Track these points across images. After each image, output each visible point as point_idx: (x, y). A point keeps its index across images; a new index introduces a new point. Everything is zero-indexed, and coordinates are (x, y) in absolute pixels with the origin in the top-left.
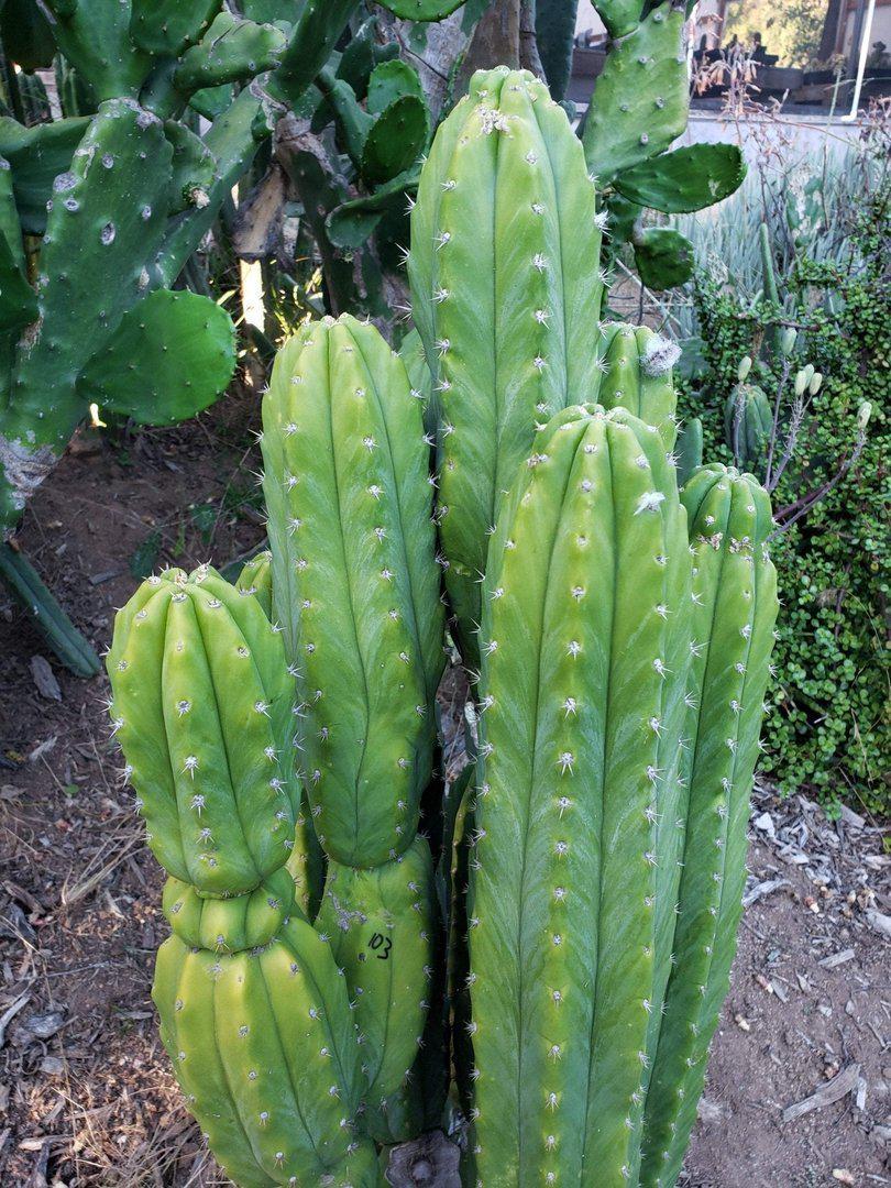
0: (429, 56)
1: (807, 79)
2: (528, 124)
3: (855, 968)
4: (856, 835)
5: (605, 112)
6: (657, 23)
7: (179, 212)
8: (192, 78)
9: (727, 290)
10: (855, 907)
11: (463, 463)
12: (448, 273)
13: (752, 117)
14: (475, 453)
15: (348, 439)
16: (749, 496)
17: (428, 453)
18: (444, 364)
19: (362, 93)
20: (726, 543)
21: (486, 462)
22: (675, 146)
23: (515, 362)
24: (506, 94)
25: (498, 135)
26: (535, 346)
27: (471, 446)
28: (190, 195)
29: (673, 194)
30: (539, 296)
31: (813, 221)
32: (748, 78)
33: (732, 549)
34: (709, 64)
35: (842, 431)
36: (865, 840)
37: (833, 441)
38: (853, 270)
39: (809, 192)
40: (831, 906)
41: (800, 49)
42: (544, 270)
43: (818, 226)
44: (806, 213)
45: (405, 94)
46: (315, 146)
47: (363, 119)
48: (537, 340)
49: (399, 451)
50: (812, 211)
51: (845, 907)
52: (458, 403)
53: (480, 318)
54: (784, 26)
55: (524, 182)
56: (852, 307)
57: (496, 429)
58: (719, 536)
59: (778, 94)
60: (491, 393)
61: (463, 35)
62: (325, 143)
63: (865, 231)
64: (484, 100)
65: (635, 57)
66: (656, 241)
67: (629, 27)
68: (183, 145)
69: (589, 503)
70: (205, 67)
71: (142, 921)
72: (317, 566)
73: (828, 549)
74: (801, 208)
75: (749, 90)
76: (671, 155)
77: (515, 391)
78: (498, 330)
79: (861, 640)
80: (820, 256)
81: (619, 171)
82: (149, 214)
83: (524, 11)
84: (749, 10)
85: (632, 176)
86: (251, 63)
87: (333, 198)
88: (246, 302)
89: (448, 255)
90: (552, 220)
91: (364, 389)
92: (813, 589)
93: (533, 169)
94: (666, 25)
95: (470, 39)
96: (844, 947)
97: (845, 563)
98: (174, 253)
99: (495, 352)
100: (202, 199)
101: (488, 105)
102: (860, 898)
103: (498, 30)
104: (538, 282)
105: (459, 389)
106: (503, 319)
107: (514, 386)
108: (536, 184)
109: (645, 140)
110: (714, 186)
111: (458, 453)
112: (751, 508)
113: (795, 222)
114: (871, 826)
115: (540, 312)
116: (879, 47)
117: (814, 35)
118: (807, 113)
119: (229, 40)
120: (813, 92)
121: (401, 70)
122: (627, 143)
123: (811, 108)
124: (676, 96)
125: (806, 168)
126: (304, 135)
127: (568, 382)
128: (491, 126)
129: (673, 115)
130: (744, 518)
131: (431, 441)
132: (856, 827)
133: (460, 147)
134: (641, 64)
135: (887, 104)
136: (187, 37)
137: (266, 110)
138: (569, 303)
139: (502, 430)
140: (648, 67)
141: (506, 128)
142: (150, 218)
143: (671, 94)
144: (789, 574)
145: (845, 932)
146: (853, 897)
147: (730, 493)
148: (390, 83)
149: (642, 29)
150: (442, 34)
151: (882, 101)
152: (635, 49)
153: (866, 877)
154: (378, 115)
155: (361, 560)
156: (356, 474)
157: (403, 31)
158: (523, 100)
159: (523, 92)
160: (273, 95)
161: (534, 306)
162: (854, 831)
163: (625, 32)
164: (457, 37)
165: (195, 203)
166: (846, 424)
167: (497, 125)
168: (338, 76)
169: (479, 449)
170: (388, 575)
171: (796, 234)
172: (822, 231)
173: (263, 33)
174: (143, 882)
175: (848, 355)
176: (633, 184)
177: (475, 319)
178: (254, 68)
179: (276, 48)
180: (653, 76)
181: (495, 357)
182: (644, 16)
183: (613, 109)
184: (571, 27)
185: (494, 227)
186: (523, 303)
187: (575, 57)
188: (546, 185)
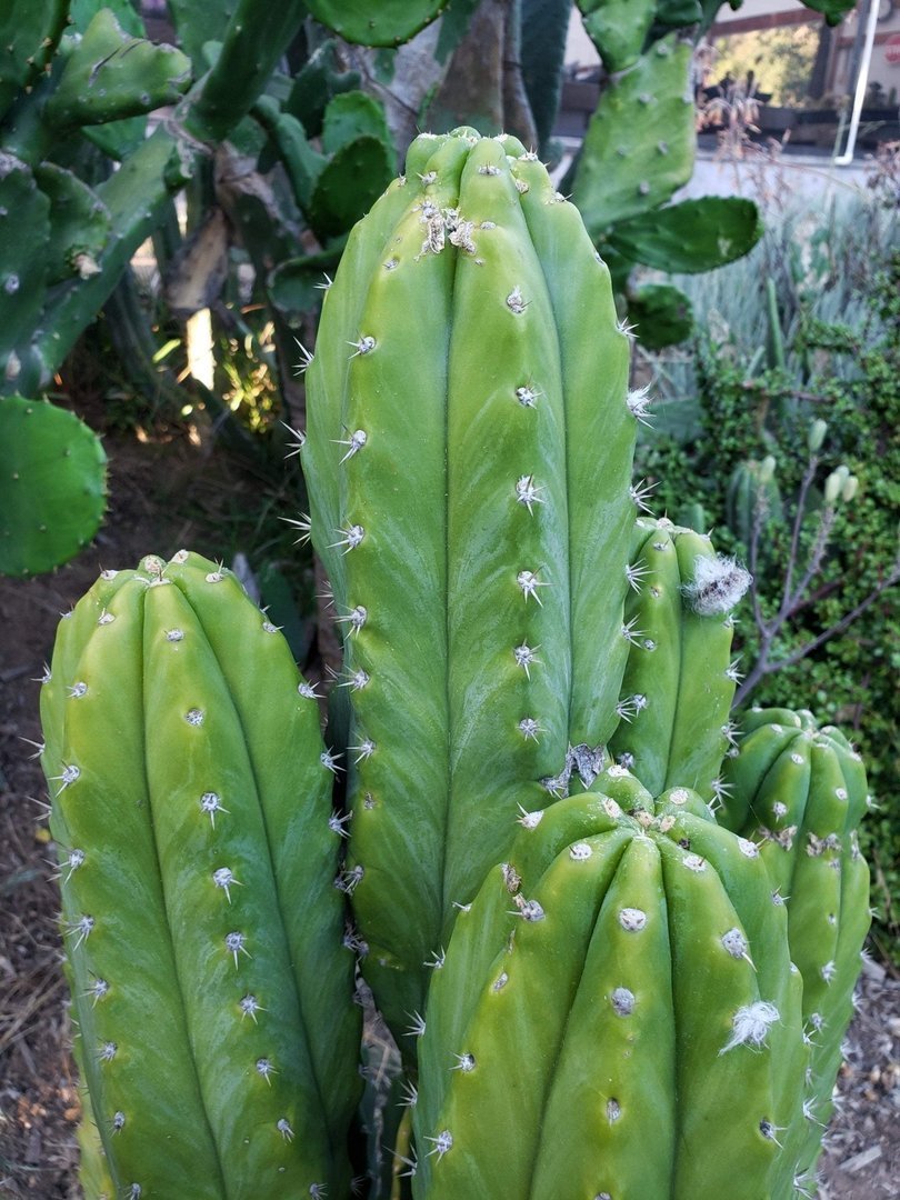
0: (397, 87)
1: (801, 119)
2: (510, 237)
3: (882, 1172)
4: (876, 991)
5: (599, 155)
6: (661, 57)
7: (62, 281)
8: (67, 112)
9: (727, 351)
10: (879, 1087)
11: (389, 801)
12: (361, 499)
13: (750, 158)
14: (412, 789)
15: (175, 793)
16: (837, 771)
17: (329, 783)
18: (357, 646)
19: (314, 128)
20: (802, 840)
21: (431, 802)
22: (677, 199)
23: (481, 651)
24: (471, 180)
25: (454, 256)
26: (518, 630)
27: (404, 778)
28: (73, 262)
29: (676, 251)
30: (525, 549)
31: (819, 275)
32: (748, 118)
33: (810, 850)
34: (706, 101)
35: (859, 519)
36: (887, 997)
37: (850, 530)
38: (870, 335)
39: (815, 243)
40: (852, 1087)
41: (790, 86)
42: (536, 506)
43: (824, 279)
44: (812, 266)
45: (367, 133)
46: (261, 187)
47: (314, 158)
48: (522, 622)
49: (275, 791)
50: (818, 264)
51: (868, 1088)
52: (382, 708)
53: (420, 576)
54: (772, 61)
55: (504, 348)
56: (871, 378)
57: (449, 751)
58: (792, 830)
59: (778, 134)
60: (440, 694)
61: (436, 65)
62: (274, 185)
63: (884, 293)
64: (431, 189)
65: (635, 95)
66: (651, 298)
67: (629, 60)
68: (66, 197)
69: (630, 1036)
70: (83, 99)
71: (28, 1125)
72: (127, 992)
73: (846, 657)
74: (806, 260)
75: (748, 130)
76: (674, 208)
77: (481, 698)
78: (452, 596)
79: (882, 762)
80: (828, 314)
81: (615, 224)
82: (16, 286)
83: (508, 39)
84: (734, 46)
85: (630, 229)
86: (144, 95)
87: (282, 248)
88: (192, 353)
89: (364, 470)
90: (554, 414)
91: (203, 710)
92: (831, 707)
93: (521, 321)
94: (671, 59)
95: (444, 70)
96: (869, 1144)
97: (864, 673)
98: (58, 330)
99: (447, 632)
100: (88, 266)
101: (437, 198)
102: (885, 1076)
103: (478, 58)
104: (524, 524)
105: (384, 687)
106: (462, 577)
107: (480, 687)
108: (525, 350)
109: (645, 189)
110: (724, 245)
111: (382, 786)
112: (841, 793)
113: (799, 274)
114: (893, 979)
115: (527, 574)
116: (874, 87)
117: (804, 73)
118: (801, 153)
119: (116, 64)
120: (807, 132)
121: (363, 104)
122: (624, 192)
123: (806, 148)
124: (681, 141)
125: (811, 216)
126: (248, 175)
127: (573, 669)
128: (442, 237)
129: (677, 161)
130: (830, 805)
131: (336, 762)
132: (876, 980)
133: (384, 275)
134: (641, 104)
135: (897, 149)
136: (31, 59)
137: (183, 152)
138: (577, 544)
139: (458, 755)
140: (651, 107)
141: (470, 243)
142: (18, 292)
143: (678, 137)
144: (803, 687)
145: (869, 1123)
146: (876, 1074)
147: (809, 767)
148: (349, 119)
149: (643, 63)
150: (412, 63)
151: (892, 145)
152: (635, 86)
153: (889, 1046)
154: (331, 155)
155: (204, 984)
156: (189, 852)
157: (369, 58)
158: (503, 194)
159: (502, 176)
160: (194, 133)
161: (517, 565)
162: (873, 985)
163: (623, 65)
164: (429, 67)
165: (78, 271)
166: (864, 510)
167: (453, 237)
168: (284, 108)
169: (420, 785)
170: (251, 1005)
171: (801, 288)
172: (829, 286)
173: (160, 56)
174: (32, 1071)
175: (866, 431)
176: (630, 238)
177: (411, 579)
178: (147, 102)
179: (177, 77)
180: (656, 117)
181: (448, 640)
182: (646, 49)
183: (608, 153)
184: (559, 57)
185: (446, 421)
186: (497, 558)
187: (564, 92)
188: (543, 350)
